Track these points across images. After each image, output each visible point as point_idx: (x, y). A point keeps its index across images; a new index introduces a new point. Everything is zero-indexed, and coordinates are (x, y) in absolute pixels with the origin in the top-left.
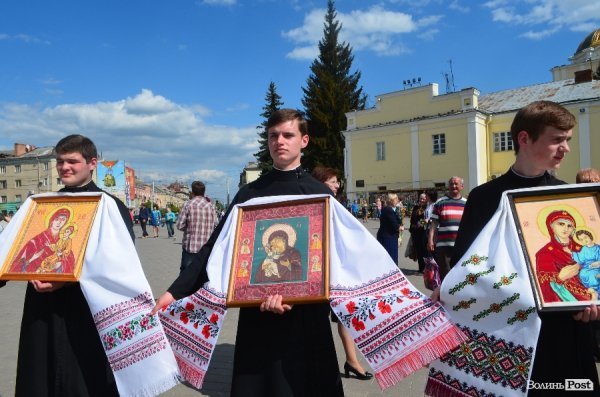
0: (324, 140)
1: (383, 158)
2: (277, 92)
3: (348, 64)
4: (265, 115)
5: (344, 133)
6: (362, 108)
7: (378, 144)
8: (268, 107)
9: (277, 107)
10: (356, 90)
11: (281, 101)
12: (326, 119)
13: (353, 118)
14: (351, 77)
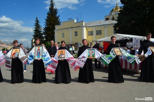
0: (50, 32)
1: (64, 37)
2: (38, 20)
3: (56, 13)
4: (35, 25)
5: (55, 31)
6: (60, 24)
7: (63, 34)
8: (36, 23)
9: (38, 23)
10: (58, 20)
11: (39, 22)
12: (51, 27)
13: (57, 27)
14: (57, 16)
